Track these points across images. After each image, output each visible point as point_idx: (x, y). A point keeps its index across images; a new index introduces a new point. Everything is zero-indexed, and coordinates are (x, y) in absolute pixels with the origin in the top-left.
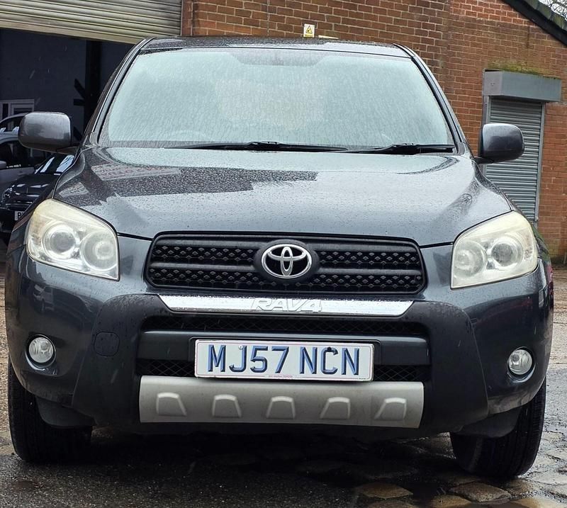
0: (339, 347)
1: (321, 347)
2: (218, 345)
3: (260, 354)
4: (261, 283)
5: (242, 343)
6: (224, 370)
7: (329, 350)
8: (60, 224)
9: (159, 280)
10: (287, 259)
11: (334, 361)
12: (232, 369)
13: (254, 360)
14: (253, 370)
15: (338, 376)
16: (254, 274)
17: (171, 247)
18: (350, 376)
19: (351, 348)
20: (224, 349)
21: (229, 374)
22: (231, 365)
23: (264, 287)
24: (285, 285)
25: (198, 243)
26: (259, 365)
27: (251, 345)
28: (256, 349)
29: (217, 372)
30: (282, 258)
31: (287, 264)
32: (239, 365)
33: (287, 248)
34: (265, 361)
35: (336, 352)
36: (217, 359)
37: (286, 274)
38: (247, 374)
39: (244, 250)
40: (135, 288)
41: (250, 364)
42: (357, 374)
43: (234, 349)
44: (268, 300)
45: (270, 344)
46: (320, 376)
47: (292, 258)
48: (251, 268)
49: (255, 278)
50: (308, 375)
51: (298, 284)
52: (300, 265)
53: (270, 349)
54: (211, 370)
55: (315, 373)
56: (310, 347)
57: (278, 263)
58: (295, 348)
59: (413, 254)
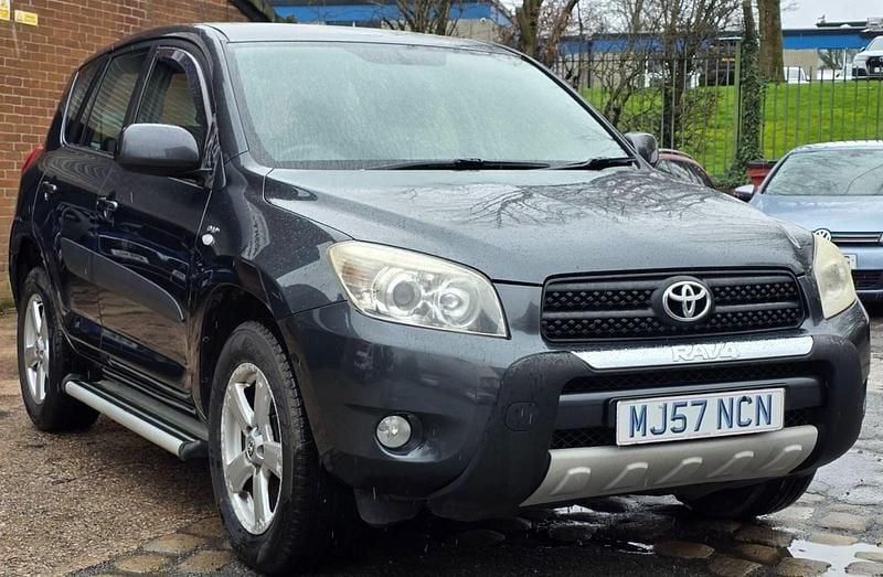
0: (752, 394)
1: (737, 396)
2: (638, 405)
3: (680, 411)
4: (662, 329)
5: (661, 401)
6: (645, 435)
7: (744, 399)
8: (400, 273)
9: (555, 334)
10: (689, 298)
11: (749, 411)
12: (653, 431)
13: (673, 420)
14: (673, 430)
15: (752, 429)
16: (654, 319)
17: (563, 293)
18: (763, 427)
19: (764, 394)
20: (644, 409)
21: (651, 438)
22: (651, 427)
23: (665, 333)
24: (685, 329)
25: (592, 286)
26: (679, 424)
27: (671, 401)
28: (676, 406)
29: (639, 438)
30: (683, 298)
31: (689, 303)
32: (659, 427)
33: (686, 286)
34: (684, 418)
35: (750, 402)
36: (638, 421)
37: (689, 316)
38: (669, 436)
39: (641, 291)
40: (534, 345)
41: (670, 424)
42: (769, 423)
43: (655, 407)
44: (688, 348)
45: (689, 399)
46: (736, 430)
47: (694, 298)
48: (649, 312)
49: (655, 324)
50: (725, 431)
51: (697, 327)
52: (700, 304)
53: (689, 404)
54: (632, 436)
55: (731, 427)
56: (726, 397)
57: (680, 303)
58: (712, 400)
59: (791, 284)
